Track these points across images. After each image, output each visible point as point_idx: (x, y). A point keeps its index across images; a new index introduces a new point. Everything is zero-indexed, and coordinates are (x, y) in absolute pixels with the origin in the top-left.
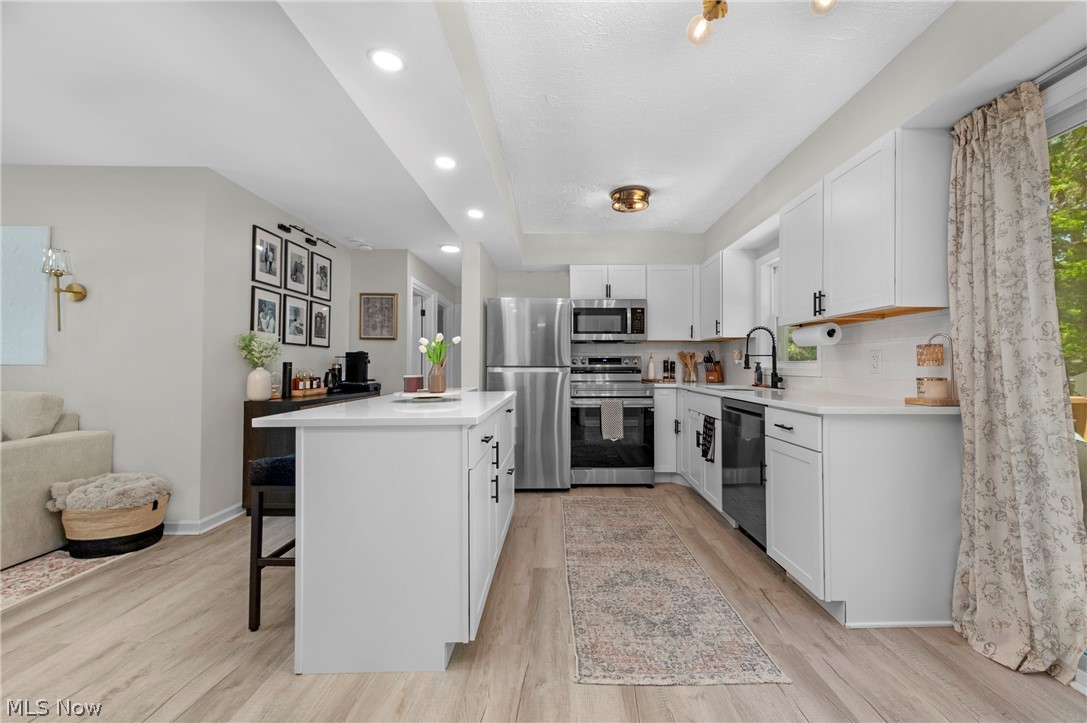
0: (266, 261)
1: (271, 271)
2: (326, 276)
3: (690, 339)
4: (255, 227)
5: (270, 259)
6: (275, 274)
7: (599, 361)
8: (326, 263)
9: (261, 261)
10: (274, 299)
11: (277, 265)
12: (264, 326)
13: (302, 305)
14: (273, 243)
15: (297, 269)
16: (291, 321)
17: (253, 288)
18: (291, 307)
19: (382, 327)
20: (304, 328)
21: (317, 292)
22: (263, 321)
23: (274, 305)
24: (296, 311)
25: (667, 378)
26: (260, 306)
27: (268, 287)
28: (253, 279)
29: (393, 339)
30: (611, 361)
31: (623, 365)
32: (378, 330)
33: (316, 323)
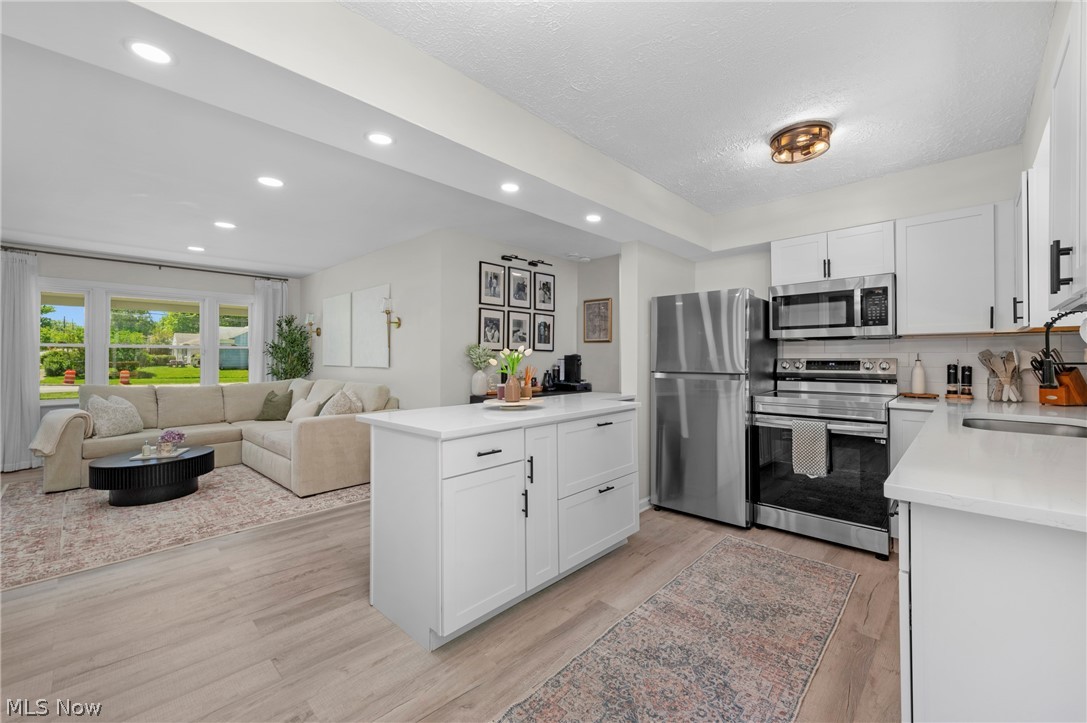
0: (491, 286)
1: (495, 295)
2: (549, 290)
3: (988, 329)
4: (481, 263)
5: (494, 285)
6: (499, 296)
7: (824, 364)
8: (550, 279)
9: (486, 288)
10: (498, 315)
11: (500, 289)
12: (489, 338)
13: (525, 318)
14: (496, 272)
15: (521, 288)
16: (514, 332)
17: (480, 309)
18: (514, 321)
19: (600, 331)
20: (527, 337)
21: (540, 305)
22: (489, 335)
23: (498, 320)
24: (519, 324)
25: (955, 392)
26: (486, 323)
27: (492, 307)
28: (480, 303)
29: (608, 341)
30: (840, 364)
31: (862, 371)
32: (597, 335)
33: (539, 331)
